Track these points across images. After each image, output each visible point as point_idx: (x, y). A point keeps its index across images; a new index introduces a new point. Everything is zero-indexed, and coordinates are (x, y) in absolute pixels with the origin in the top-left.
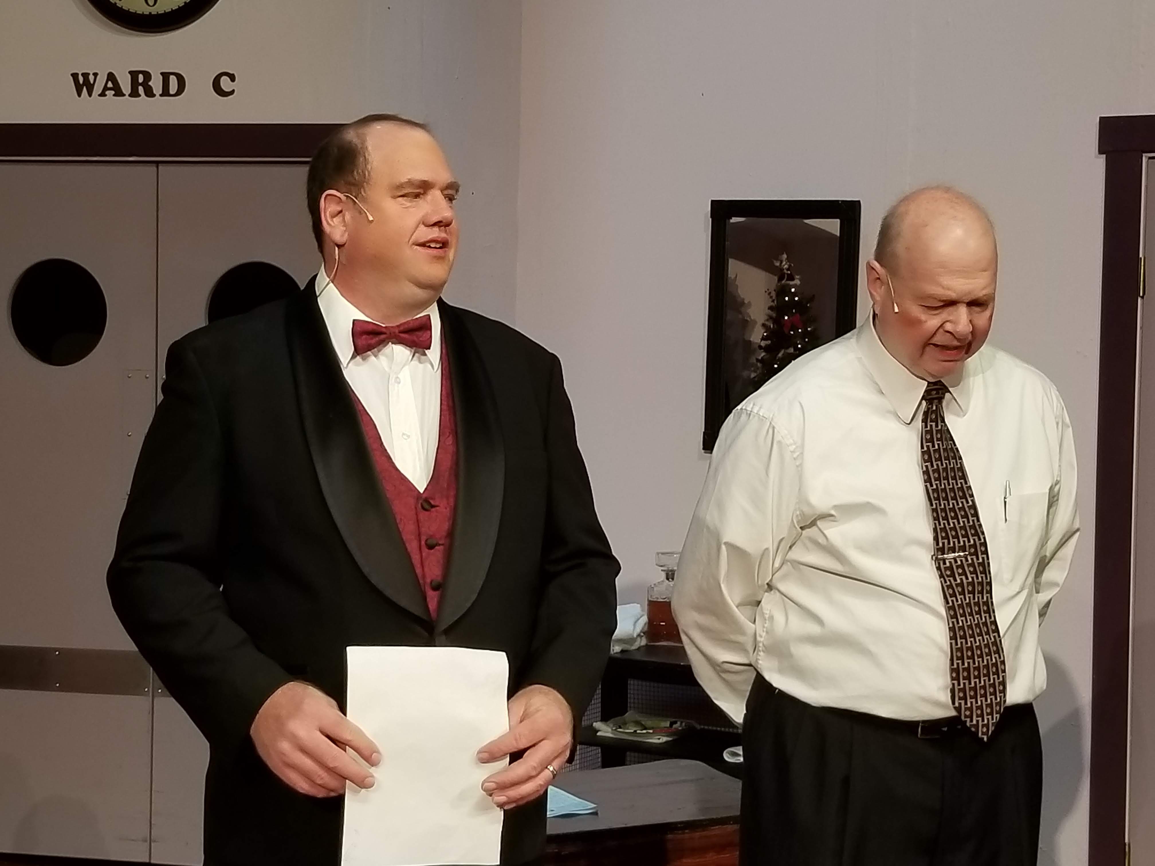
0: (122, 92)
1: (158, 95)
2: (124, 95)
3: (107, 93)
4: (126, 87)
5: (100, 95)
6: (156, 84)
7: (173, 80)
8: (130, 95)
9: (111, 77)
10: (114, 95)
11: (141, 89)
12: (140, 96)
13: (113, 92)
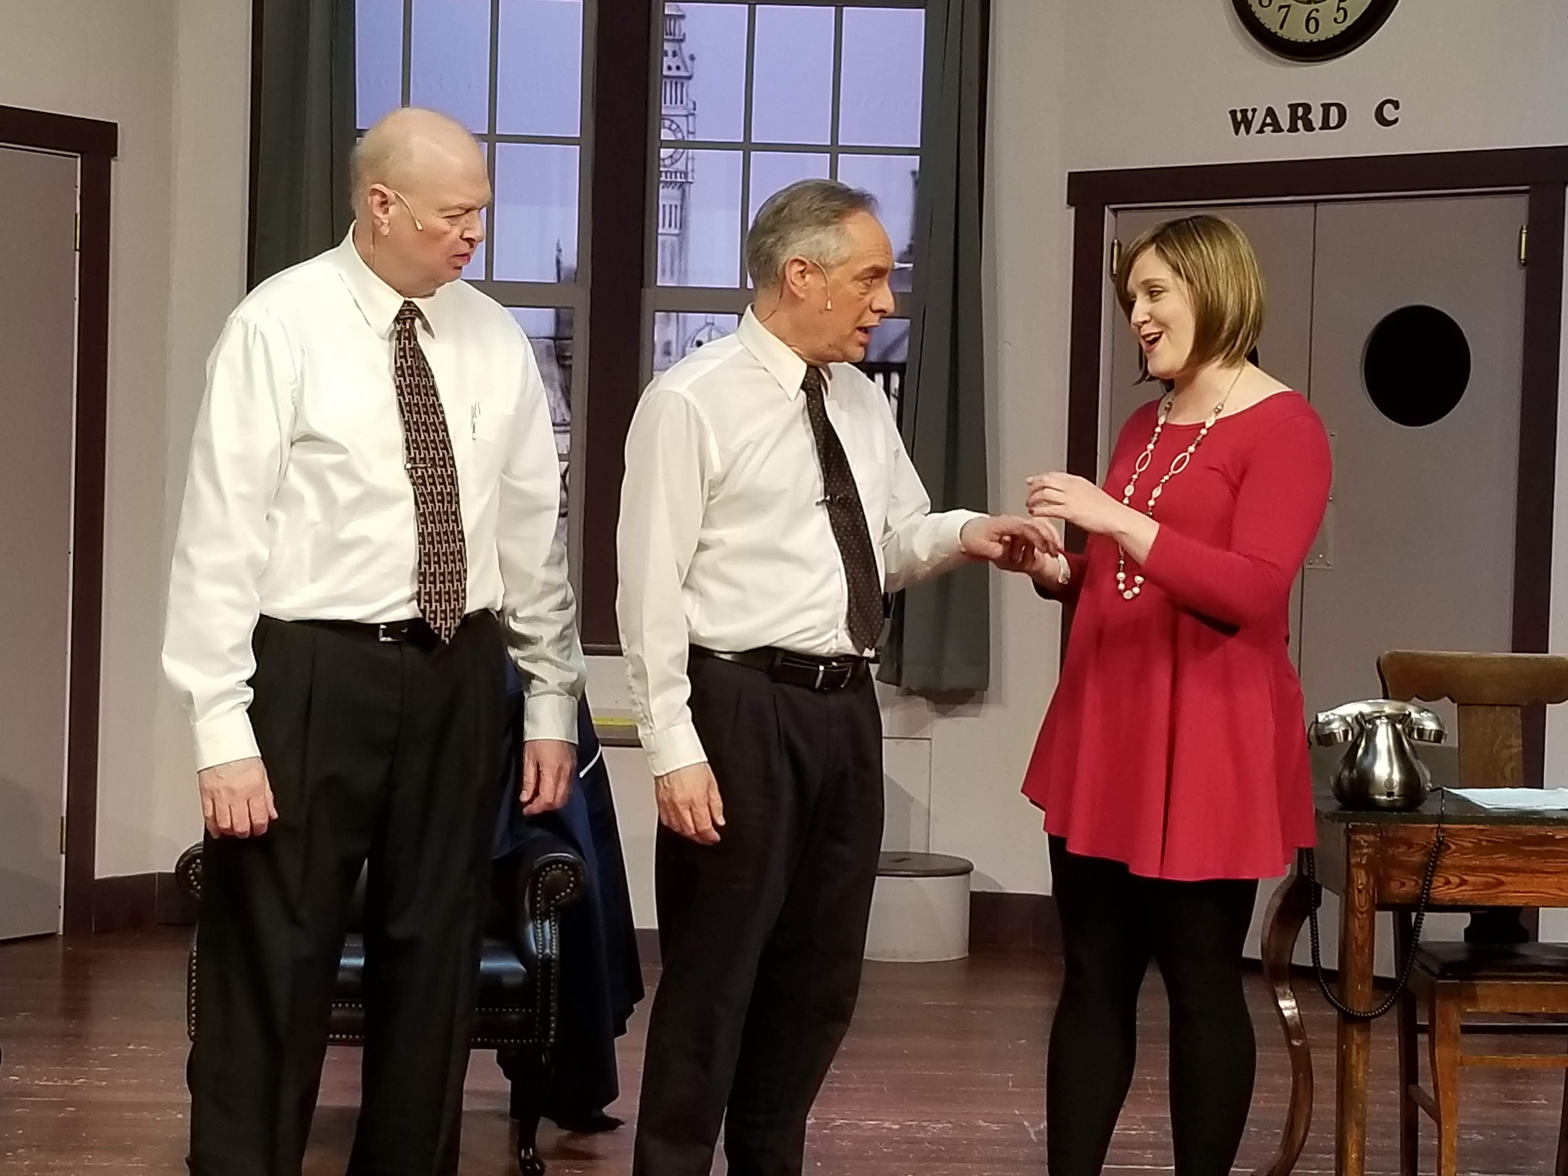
0: (1280, 126)
1: (1317, 129)
2: (1282, 130)
3: (1265, 129)
4: (1285, 122)
5: (1258, 132)
6: (1316, 117)
7: (1334, 110)
8: (1289, 131)
9: (1270, 112)
10: (1273, 131)
11: (1300, 122)
12: (1298, 130)
13: (1271, 128)
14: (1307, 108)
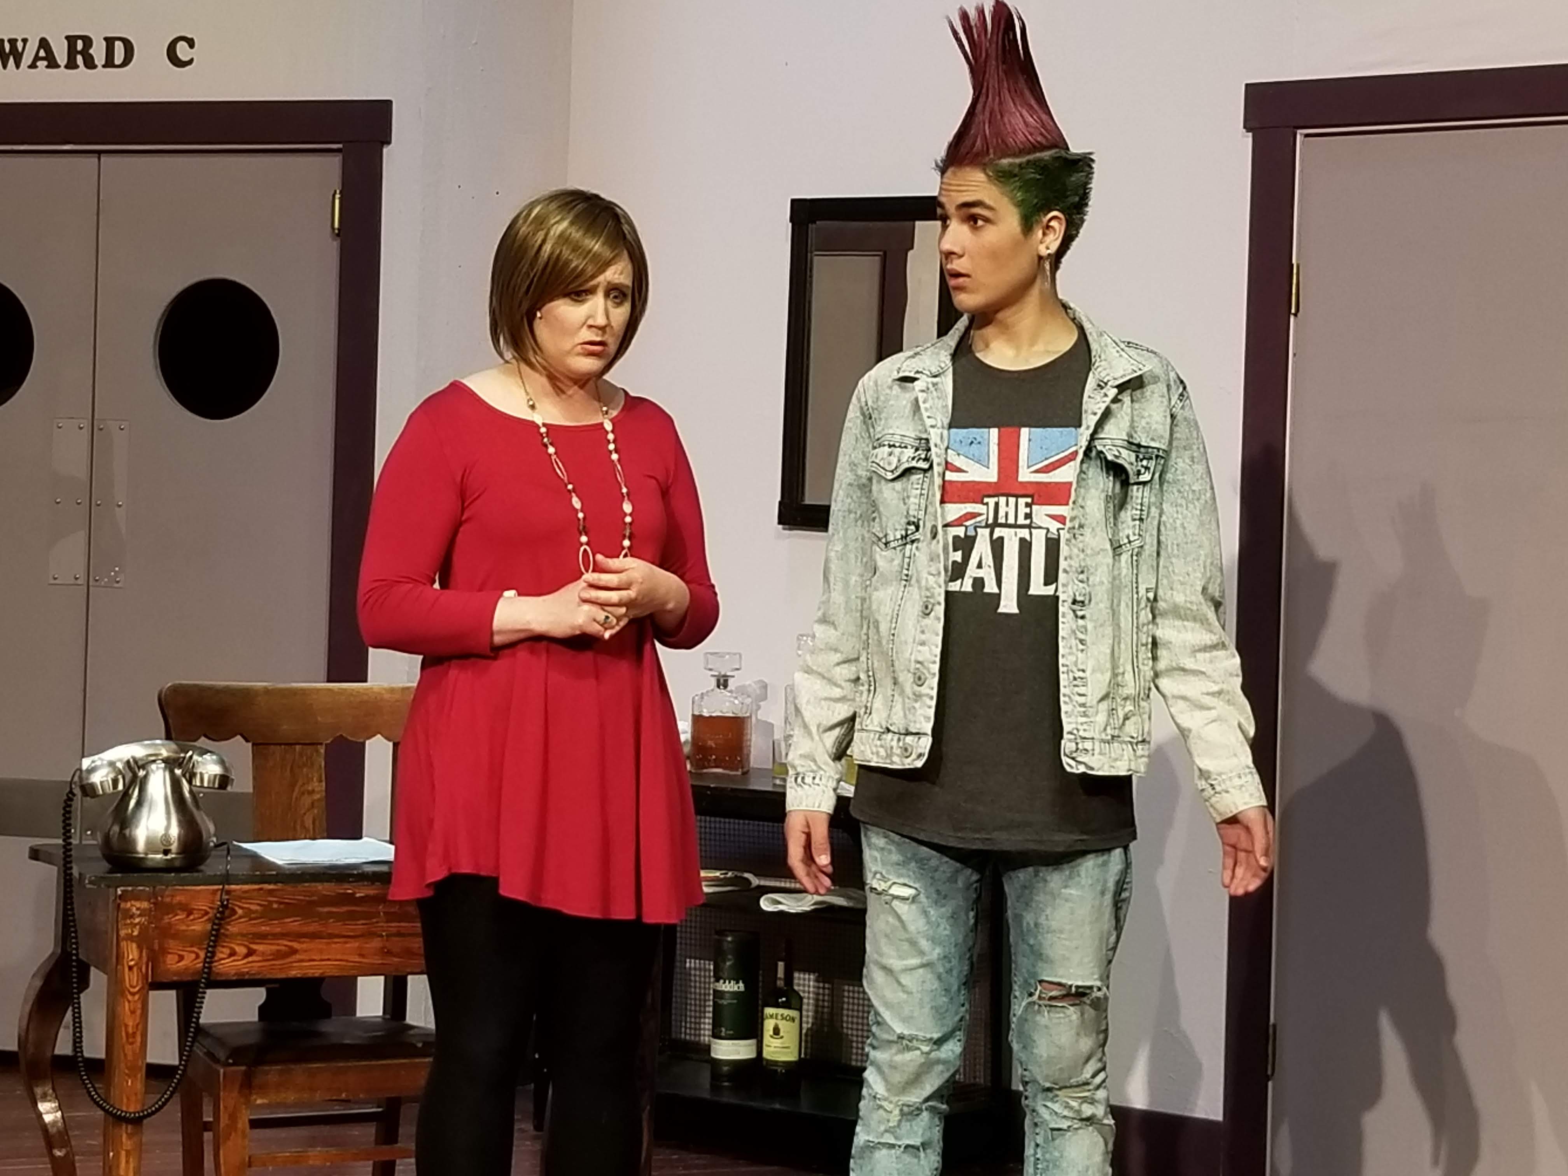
0: (56, 62)
1: (99, 66)
2: (58, 66)
3: (39, 63)
4: (61, 55)
5: (30, 67)
6: (98, 52)
7: (119, 46)
8: (67, 67)
9: (44, 43)
10: (47, 67)
11: (79, 59)
12: (77, 67)
13: (45, 63)
14: (88, 42)
